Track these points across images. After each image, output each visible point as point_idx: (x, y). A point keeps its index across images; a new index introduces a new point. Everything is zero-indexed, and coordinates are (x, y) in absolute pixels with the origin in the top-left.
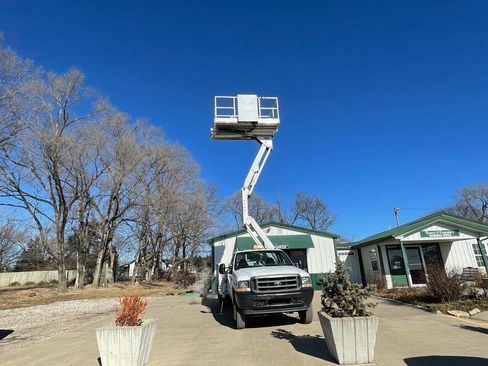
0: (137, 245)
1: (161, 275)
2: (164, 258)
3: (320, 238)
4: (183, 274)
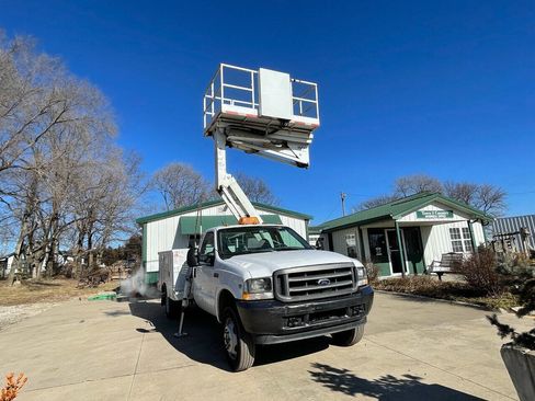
0: (18, 229)
1: (57, 271)
3: (291, 219)
4: (90, 269)
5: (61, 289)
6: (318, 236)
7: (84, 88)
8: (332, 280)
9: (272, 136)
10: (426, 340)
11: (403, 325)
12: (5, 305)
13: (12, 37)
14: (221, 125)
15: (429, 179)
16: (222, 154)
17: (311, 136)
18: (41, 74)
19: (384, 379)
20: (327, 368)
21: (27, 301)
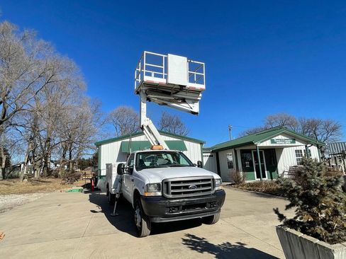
0: (26, 147)
1: (49, 173)
2: (53, 159)
3: (191, 143)
4: (70, 172)
5: (51, 185)
6: (209, 154)
7: (65, 61)
8: (198, 186)
9: (175, 95)
10: (260, 221)
11: (250, 212)
12: (17, 194)
13: (22, 30)
14: (144, 88)
15: (288, 116)
16: (144, 106)
17: (200, 95)
18: (39, 53)
19: (224, 244)
20: (194, 237)
21: (30, 192)
